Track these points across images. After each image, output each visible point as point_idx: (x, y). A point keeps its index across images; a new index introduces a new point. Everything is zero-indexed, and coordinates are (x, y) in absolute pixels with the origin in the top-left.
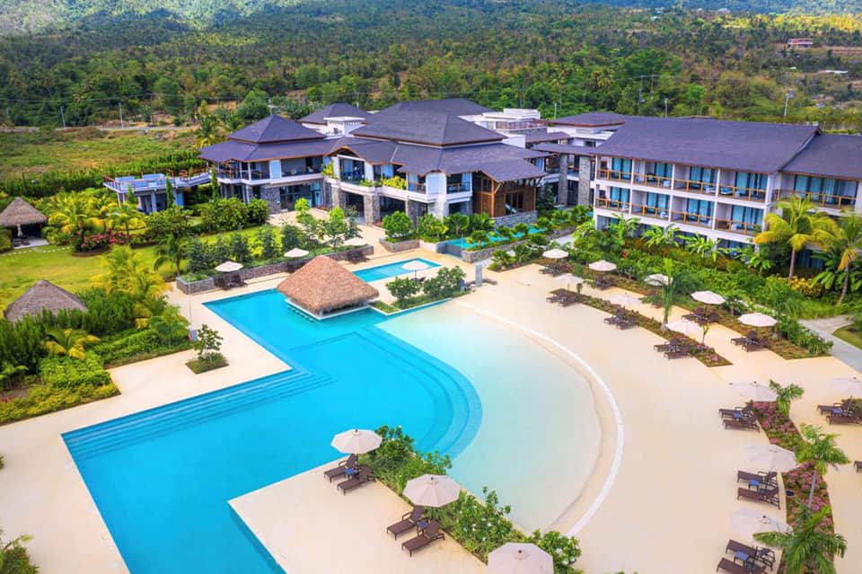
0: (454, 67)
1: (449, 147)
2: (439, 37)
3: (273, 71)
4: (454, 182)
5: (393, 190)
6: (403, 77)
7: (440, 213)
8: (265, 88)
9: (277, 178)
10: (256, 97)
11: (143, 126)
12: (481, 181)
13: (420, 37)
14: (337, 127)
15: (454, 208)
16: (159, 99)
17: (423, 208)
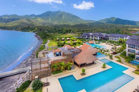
0: (101, 30)
1: (99, 35)
2: (99, 27)
3: (82, 30)
4: (100, 37)
5: (95, 38)
6: (95, 31)
7: (98, 40)
8: (82, 31)
9: (86, 37)
10: (82, 32)
11: (70, 34)
12: (101, 37)
13: (97, 27)
14: (91, 34)
15: (100, 39)
16: (72, 32)
17: (97, 39)
